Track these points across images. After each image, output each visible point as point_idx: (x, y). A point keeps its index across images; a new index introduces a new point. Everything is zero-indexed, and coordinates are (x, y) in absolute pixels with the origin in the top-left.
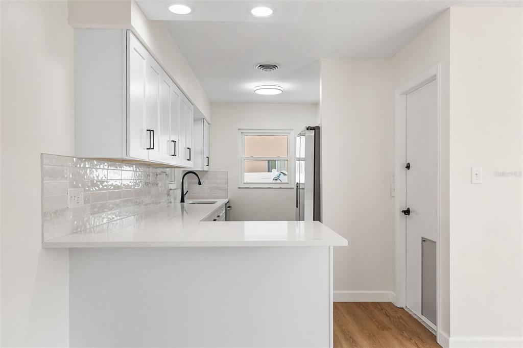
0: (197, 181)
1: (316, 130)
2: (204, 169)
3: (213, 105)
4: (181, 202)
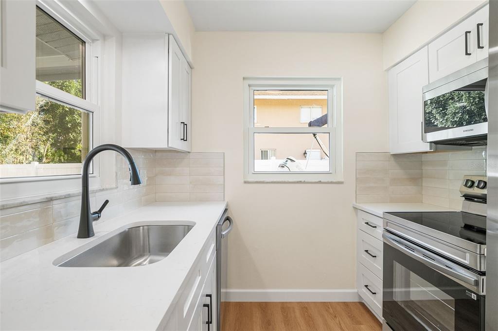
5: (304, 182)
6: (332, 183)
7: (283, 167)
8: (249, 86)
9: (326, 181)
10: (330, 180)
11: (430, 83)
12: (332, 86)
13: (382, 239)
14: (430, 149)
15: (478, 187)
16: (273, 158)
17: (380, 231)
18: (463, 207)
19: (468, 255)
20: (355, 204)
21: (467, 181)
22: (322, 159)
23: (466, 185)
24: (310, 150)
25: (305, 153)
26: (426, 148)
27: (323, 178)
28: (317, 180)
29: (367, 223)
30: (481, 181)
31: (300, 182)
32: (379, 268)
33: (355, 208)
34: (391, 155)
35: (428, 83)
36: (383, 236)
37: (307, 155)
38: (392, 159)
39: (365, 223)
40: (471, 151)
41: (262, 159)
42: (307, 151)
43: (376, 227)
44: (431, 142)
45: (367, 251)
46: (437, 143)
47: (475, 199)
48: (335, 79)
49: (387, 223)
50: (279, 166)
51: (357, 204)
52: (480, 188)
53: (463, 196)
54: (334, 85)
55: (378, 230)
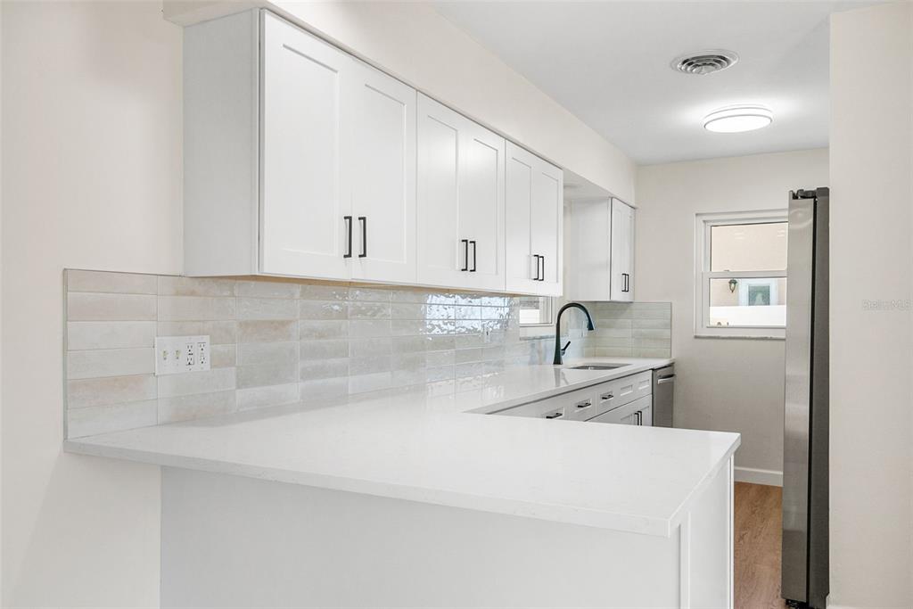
0: (585, 323)
1: (817, 199)
2: (613, 299)
3: (641, 169)
4: (554, 363)
8: (704, 221)
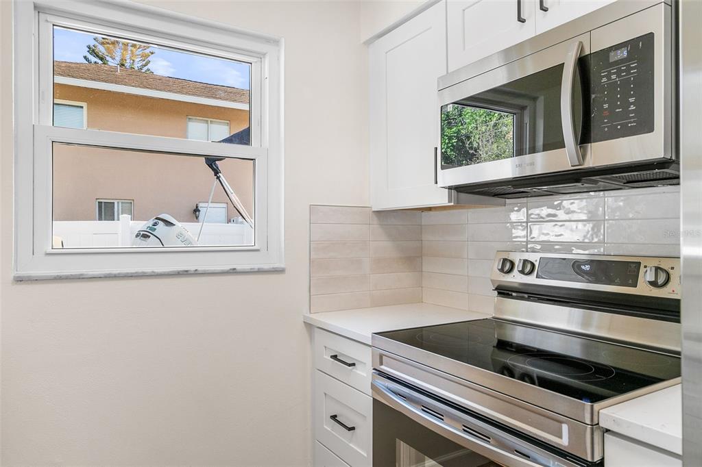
5: (196, 273)
6: (260, 272)
7: (145, 236)
9: (247, 267)
10: (256, 267)
11: (449, 72)
12: (261, 56)
13: (370, 391)
14: (449, 202)
15: (522, 272)
16: (125, 218)
17: (364, 374)
18: (497, 309)
19: (565, 428)
20: (308, 315)
21: (505, 260)
22: (229, 221)
23: (502, 270)
24: (206, 205)
25: (196, 210)
26: (442, 199)
27: (242, 262)
28: (227, 268)
29: (335, 357)
30: (527, 260)
31: (185, 273)
32: (363, 453)
33: (309, 326)
34: (374, 212)
35: (446, 73)
36: (373, 387)
37: (202, 215)
38: (375, 220)
39: (332, 357)
40: (504, 208)
41: (100, 219)
42: (201, 205)
43: (354, 364)
44: (450, 188)
45: (334, 417)
46: (459, 189)
47: (514, 294)
48: (268, 40)
49: (381, 357)
50: (137, 236)
51: (311, 316)
52: (526, 274)
53: (496, 289)
54: (264, 55)
55: (358, 372)
